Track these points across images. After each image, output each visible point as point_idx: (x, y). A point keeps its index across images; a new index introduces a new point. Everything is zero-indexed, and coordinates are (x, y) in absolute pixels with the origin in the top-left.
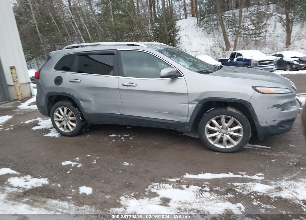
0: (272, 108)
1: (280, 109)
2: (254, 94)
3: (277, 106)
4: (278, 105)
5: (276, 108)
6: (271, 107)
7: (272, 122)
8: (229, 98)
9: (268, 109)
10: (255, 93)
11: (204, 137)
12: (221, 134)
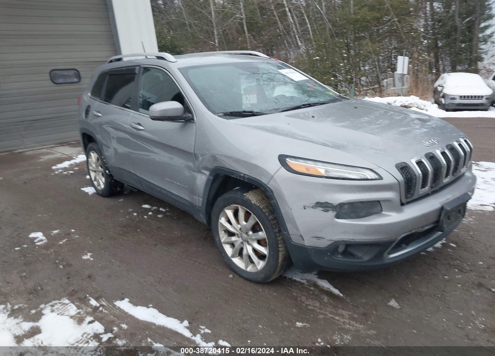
0: (313, 207)
1: (331, 214)
2: (278, 170)
3: (325, 206)
4: (327, 203)
5: (322, 209)
6: (311, 206)
7: (315, 240)
8: (242, 173)
9: (305, 209)
10: (281, 170)
11: (217, 239)
12: (240, 240)
